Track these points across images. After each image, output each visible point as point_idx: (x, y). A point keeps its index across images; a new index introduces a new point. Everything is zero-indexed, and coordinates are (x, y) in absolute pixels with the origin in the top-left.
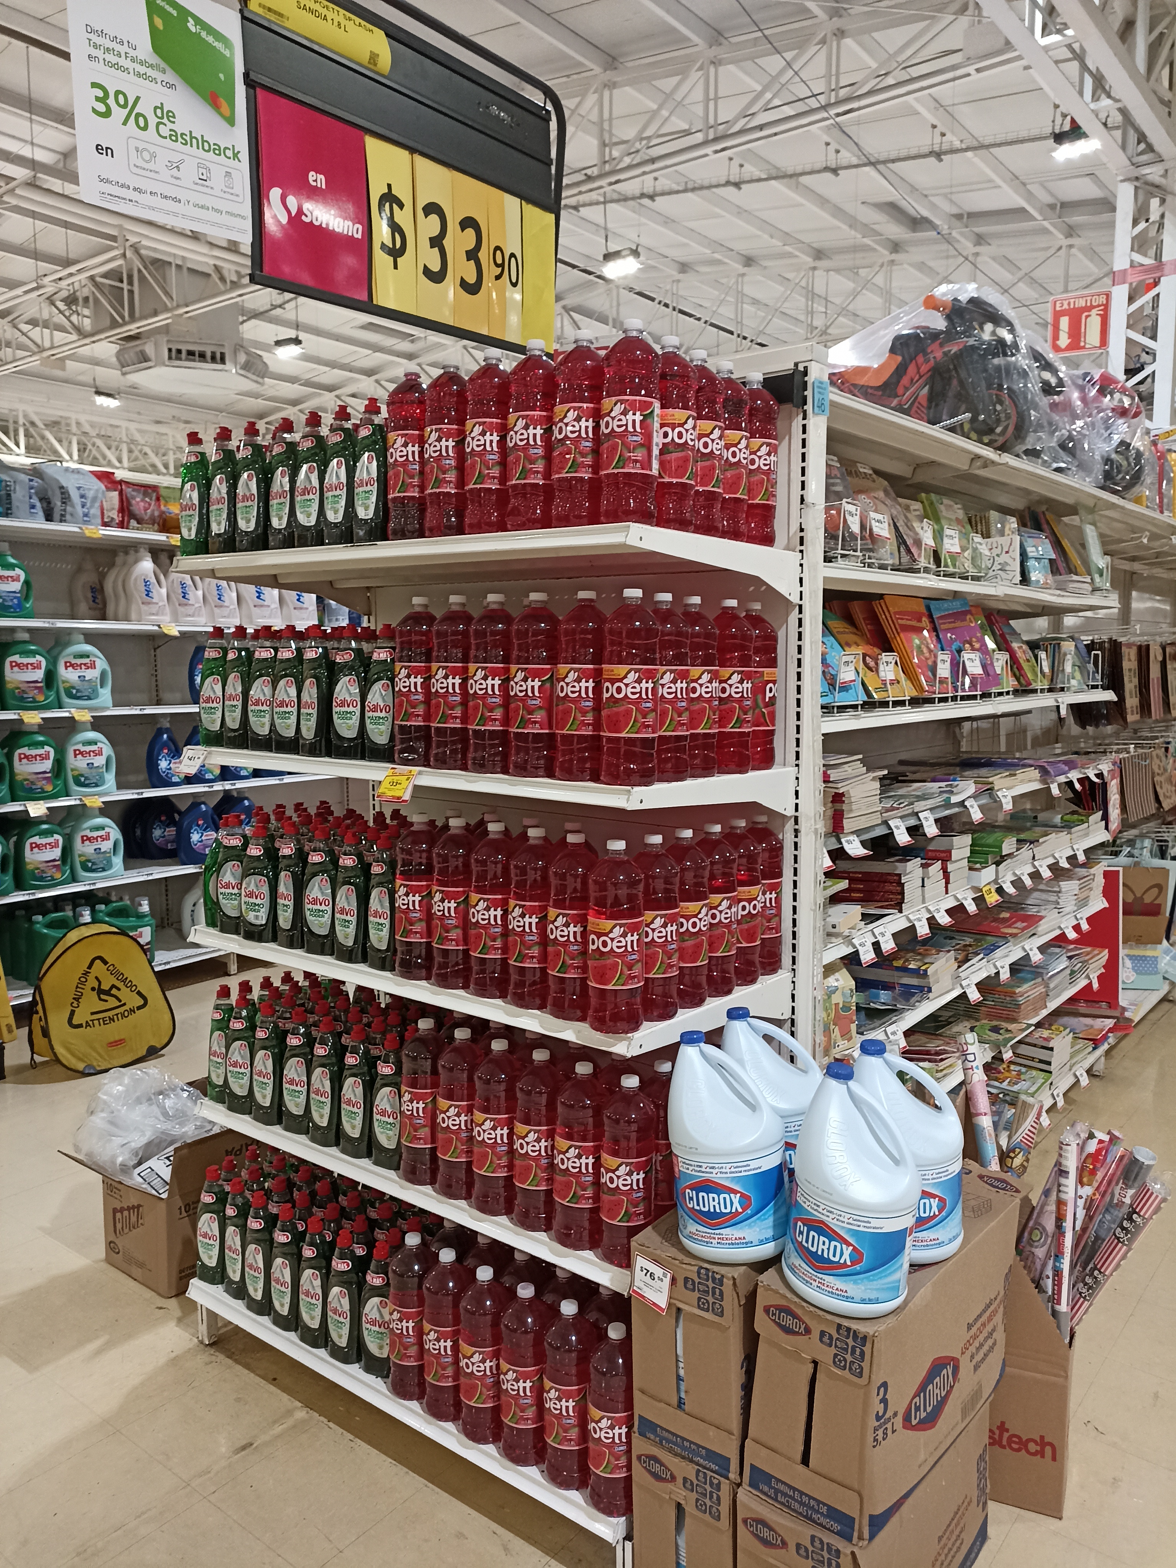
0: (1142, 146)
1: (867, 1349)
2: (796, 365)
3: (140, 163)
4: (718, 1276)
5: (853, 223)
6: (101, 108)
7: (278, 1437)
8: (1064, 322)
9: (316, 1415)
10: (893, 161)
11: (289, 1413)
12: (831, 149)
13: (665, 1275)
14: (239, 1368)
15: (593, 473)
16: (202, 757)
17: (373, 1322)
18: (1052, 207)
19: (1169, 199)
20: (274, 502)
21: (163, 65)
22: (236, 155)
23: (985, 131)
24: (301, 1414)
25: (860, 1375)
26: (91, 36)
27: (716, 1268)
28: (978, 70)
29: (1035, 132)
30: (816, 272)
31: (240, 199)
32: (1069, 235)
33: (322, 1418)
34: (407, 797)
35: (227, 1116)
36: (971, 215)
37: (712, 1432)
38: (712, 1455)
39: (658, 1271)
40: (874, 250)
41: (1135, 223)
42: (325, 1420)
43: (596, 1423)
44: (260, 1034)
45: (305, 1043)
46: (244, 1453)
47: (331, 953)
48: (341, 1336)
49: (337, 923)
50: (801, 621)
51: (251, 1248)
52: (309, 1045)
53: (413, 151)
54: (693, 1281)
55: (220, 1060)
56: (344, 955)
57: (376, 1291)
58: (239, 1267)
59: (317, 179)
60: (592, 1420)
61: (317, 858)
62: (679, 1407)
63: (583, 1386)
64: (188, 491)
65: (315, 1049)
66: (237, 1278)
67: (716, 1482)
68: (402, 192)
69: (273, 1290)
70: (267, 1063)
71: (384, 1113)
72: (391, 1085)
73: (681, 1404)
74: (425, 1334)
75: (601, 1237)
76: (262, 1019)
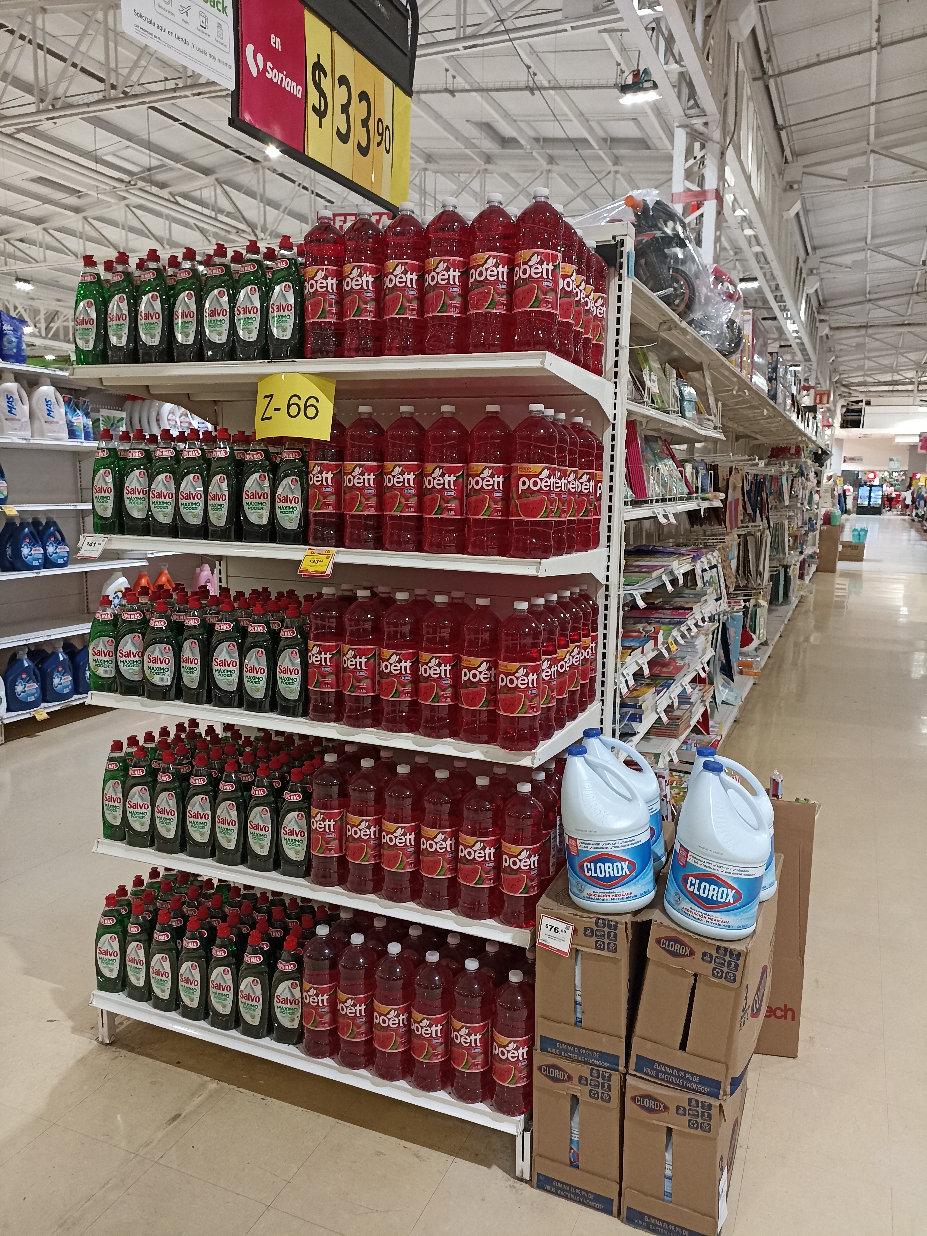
0: (692, 102)
1: (741, 962)
2: (614, 238)
4: (613, 923)
5: (458, 135)
7: (199, 1106)
9: (225, 1085)
10: (498, 90)
11: (203, 1086)
12: (449, 74)
13: (567, 928)
14: (143, 1059)
16: (103, 543)
17: (285, 1001)
18: (605, 140)
19: (709, 145)
20: (178, 321)
22: (224, 8)
23: (563, 76)
24: (213, 1085)
25: (734, 981)
27: (611, 918)
28: (573, 28)
29: (603, 82)
31: (227, 50)
32: (615, 164)
33: (231, 1086)
34: (329, 572)
35: (127, 850)
36: (545, 140)
37: (605, 1039)
38: (603, 1056)
39: (561, 926)
41: (686, 160)
42: (235, 1087)
43: (504, 1047)
44: (163, 778)
45: (210, 782)
46: (175, 1123)
47: (240, 705)
48: (252, 1016)
49: (246, 680)
50: (613, 436)
51: (158, 957)
52: (214, 783)
53: (333, 28)
54: (592, 930)
55: (116, 804)
56: (254, 706)
57: (287, 976)
58: (143, 974)
59: (276, 41)
60: (500, 1046)
61: (223, 627)
62: (576, 1024)
63: (489, 1021)
64: (84, 307)
65: (221, 786)
66: (141, 983)
67: (607, 1075)
68: (326, 63)
69: (181, 989)
70: (171, 802)
71: (292, 832)
72: (300, 809)
73: (578, 1022)
74: (341, 1002)
75: (503, 906)
76: (165, 765)
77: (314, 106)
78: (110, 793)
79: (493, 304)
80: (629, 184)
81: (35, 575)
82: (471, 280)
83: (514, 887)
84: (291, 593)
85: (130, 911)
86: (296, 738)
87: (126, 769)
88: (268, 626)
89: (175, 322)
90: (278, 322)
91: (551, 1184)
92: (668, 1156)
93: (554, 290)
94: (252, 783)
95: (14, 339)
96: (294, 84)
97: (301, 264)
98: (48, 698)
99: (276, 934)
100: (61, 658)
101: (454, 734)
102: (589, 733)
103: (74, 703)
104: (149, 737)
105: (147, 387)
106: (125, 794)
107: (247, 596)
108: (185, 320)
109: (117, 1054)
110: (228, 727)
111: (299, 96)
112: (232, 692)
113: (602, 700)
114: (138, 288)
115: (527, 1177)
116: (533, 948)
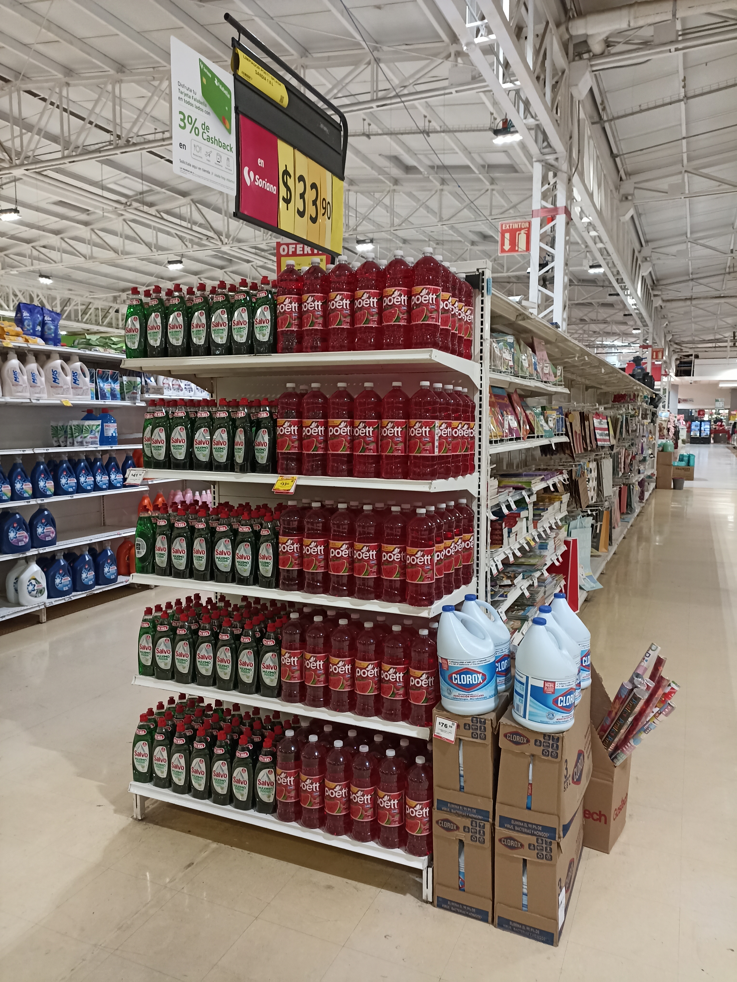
0: (545, 144)
1: (560, 744)
2: (478, 270)
3: (196, 153)
4: (483, 720)
5: (373, 166)
6: (182, 125)
7: (206, 858)
8: (507, 235)
9: (223, 845)
10: (402, 134)
11: (207, 846)
12: (366, 123)
13: (453, 724)
14: (165, 829)
15: (407, 323)
16: (143, 475)
17: (264, 783)
18: (483, 166)
19: (559, 174)
21: (206, 102)
22: (231, 149)
23: (452, 122)
24: (214, 845)
25: (557, 757)
26: (180, 88)
27: (481, 717)
28: (457, 92)
29: (481, 126)
31: (232, 172)
32: (492, 183)
33: (227, 846)
34: (292, 490)
35: (155, 682)
36: (439, 167)
37: (479, 800)
38: (479, 811)
39: (449, 723)
40: (384, 182)
41: (543, 185)
42: (229, 847)
43: (413, 808)
44: (181, 632)
45: (212, 634)
46: (190, 868)
47: (233, 581)
48: (242, 795)
49: (237, 564)
50: (481, 398)
51: (176, 755)
52: (215, 635)
53: (294, 148)
54: (469, 725)
55: (148, 651)
56: (243, 581)
57: (265, 766)
58: (166, 769)
59: (261, 162)
60: (410, 807)
61: (222, 529)
62: (460, 790)
63: (403, 791)
64: (132, 321)
65: (220, 636)
66: (164, 776)
67: (482, 824)
68: (291, 170)
69: (192, 777)
70: (185, 648)
71: (268, 667)
72: (273, 651)
73: (462, 788)
74: (303, 782)
75: (410, 713)
76: (181, 624)
77: (283, 197)
78: (144, 643)
79: (398, 319)
80: (503, 198)
81: (70, 498)
82: (384, 304)
83: (417, 699)
84: (265, 506)
85: (156, 726)
86: (268, 605)
87: (155, 627)
88: (252, 528)
89: (192, 330)
90: (260, 330)
91: (447, 904)
92: (525, 879)
93: (437, 310)
94: (241, 634)
95: (52, 327)
96: (272, 186)
97: (274, 293)
98: (77, 588)
99: (257, 739)
100: (87, 559)
101: (378, 597)
102: (469, 598)
103: (96, 592)
104: (169, 605)
105: (170, 371)
106: (155, 644)
107: (236, 508)
108: (198, 329)
109: (147, 826)
110: (222, 598)
111: (275, 193)
112: (227, 572)
113: (477, 576)
114: (167, 308)
115: (430, 899)
116: (431, 740)
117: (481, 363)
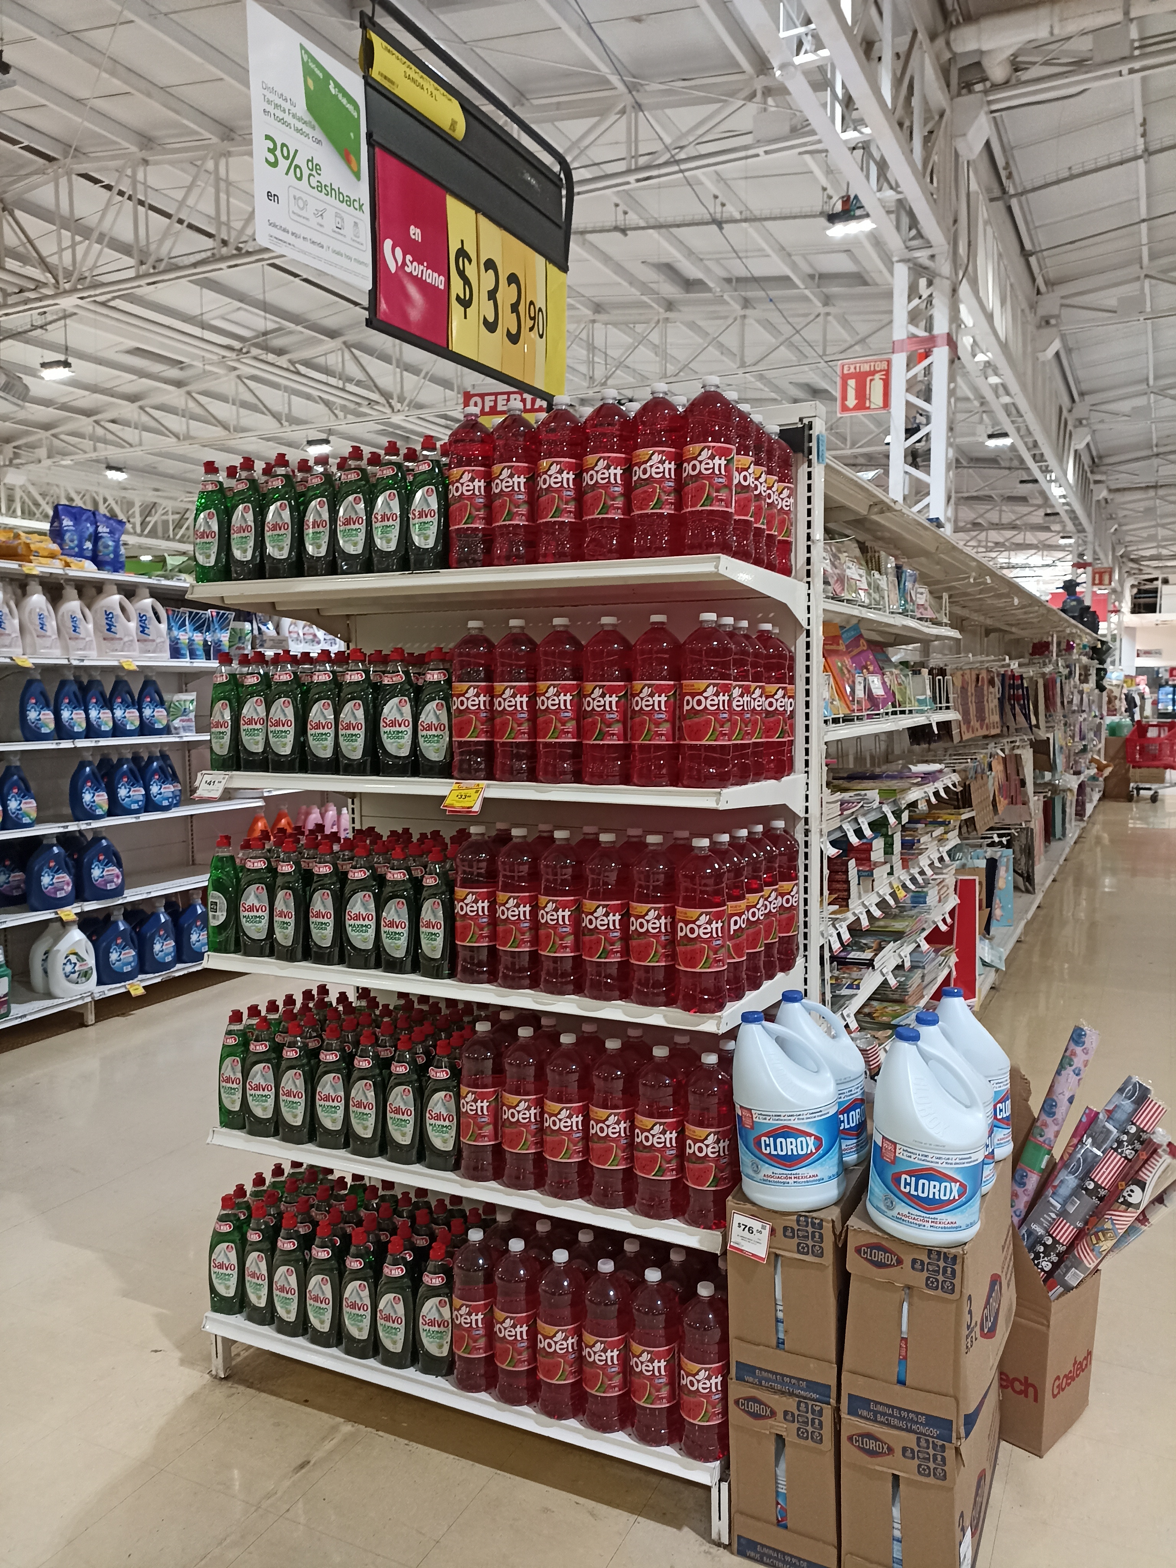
0: (913, 232)
1: (957, 1268)
2: (801, 420)
3: (298, 210)
4: (817, 1221)
5: (632, 280)
6: (272, 159)
7: (332, 1452)
8: (852, 383)
9: (362, 1427)
10: (678, 226)
11: (335, 1428)
12: (620, 210)
13: (764, 1228)
14: (264, 1395)
15: (675, 510)
16: (224, 782)
17: (432, 1323)
18: (812, 277)
19: (937, 281)
20: (309, 532)
21: (314, 122)
22: (361, 206)
23: (759, 205)
24: (348, 1428)
25: (953, 1291)
26: (266, 92)
27: (814, 1214)
28: (766, 152)
29: (807, 210)
30: (596, 325)
31: (363, 247)
32: (826, 304)
33: (369, 1429)
34: (477, 808)
35: (247, 1141)
36: (739, 280)
37: (813, 1364)
38: (812, 1386)
39: (756, 1225)
40: (651, 307)
41: (910, 300)
42: (374, 1431)
43: (694, 1376)
44: (290, 1054)
45: (343, 1058)
46: (303, 1471)
47: (377, 966)
48: (394, 1342)
49: (384, 936)
50: (808, 644)
51: (282, 1269)
52: (348, 1059)
53: (477, 211)
54: (792, 1229)
55: (235, 1086)
56: (393, 966)
57: (434, 1292)
58: (265, 1291)
59: (415, 233)
60: (688, 1375)
61: (358, 875)
62: (778, 1347)
63: (675, 1345)
64: (205, 518)
65: (356, 1062)
66: (262, 1303)
67: (817, 1408)
68: (470, 249)
69: (309, 1308)
70: (297, 1082)
71: (438, 1117)
72: (447, 1089)
73: (780, 1343)
74: (498, 1322)
75: (688, 1203)
76: (291, 1039)
77: (458, 296)
78: (228, 1072)
79: (660, 504)
80: (844, 328)
81: (134, 820)
82: (635, 478)
83: (700, 1180)
84: (436, 834)
85: (250, 1216)
86: (442, 1005)
87: (246, 1044)
88: (410, 873)
89: (306, 532)
90: (420, 529)
91: (755, 1550)
92: (896, 1512)
93: (728, 486)
94: (393, 1058)
95: (111, 543)
96: (436, 275)
97: (445, 465)
98: (147, 968)
99: (421, 1242)
100: (163, 920)
101: (624, 996)
102: (790, 997)
103: (177, 974)
104: (272, 1006)
105: (273, 604)
106: (246, 1074)
107: (385, 838)
108: (317, 530)
109: (233, 1390)
110: (364, 993)
111: (442, 287)
112: (368, 950)
113: (806, 956)
114: (264, 496)
115: (725, 1540)
116: (724, 1252)
117: (808, 583)
